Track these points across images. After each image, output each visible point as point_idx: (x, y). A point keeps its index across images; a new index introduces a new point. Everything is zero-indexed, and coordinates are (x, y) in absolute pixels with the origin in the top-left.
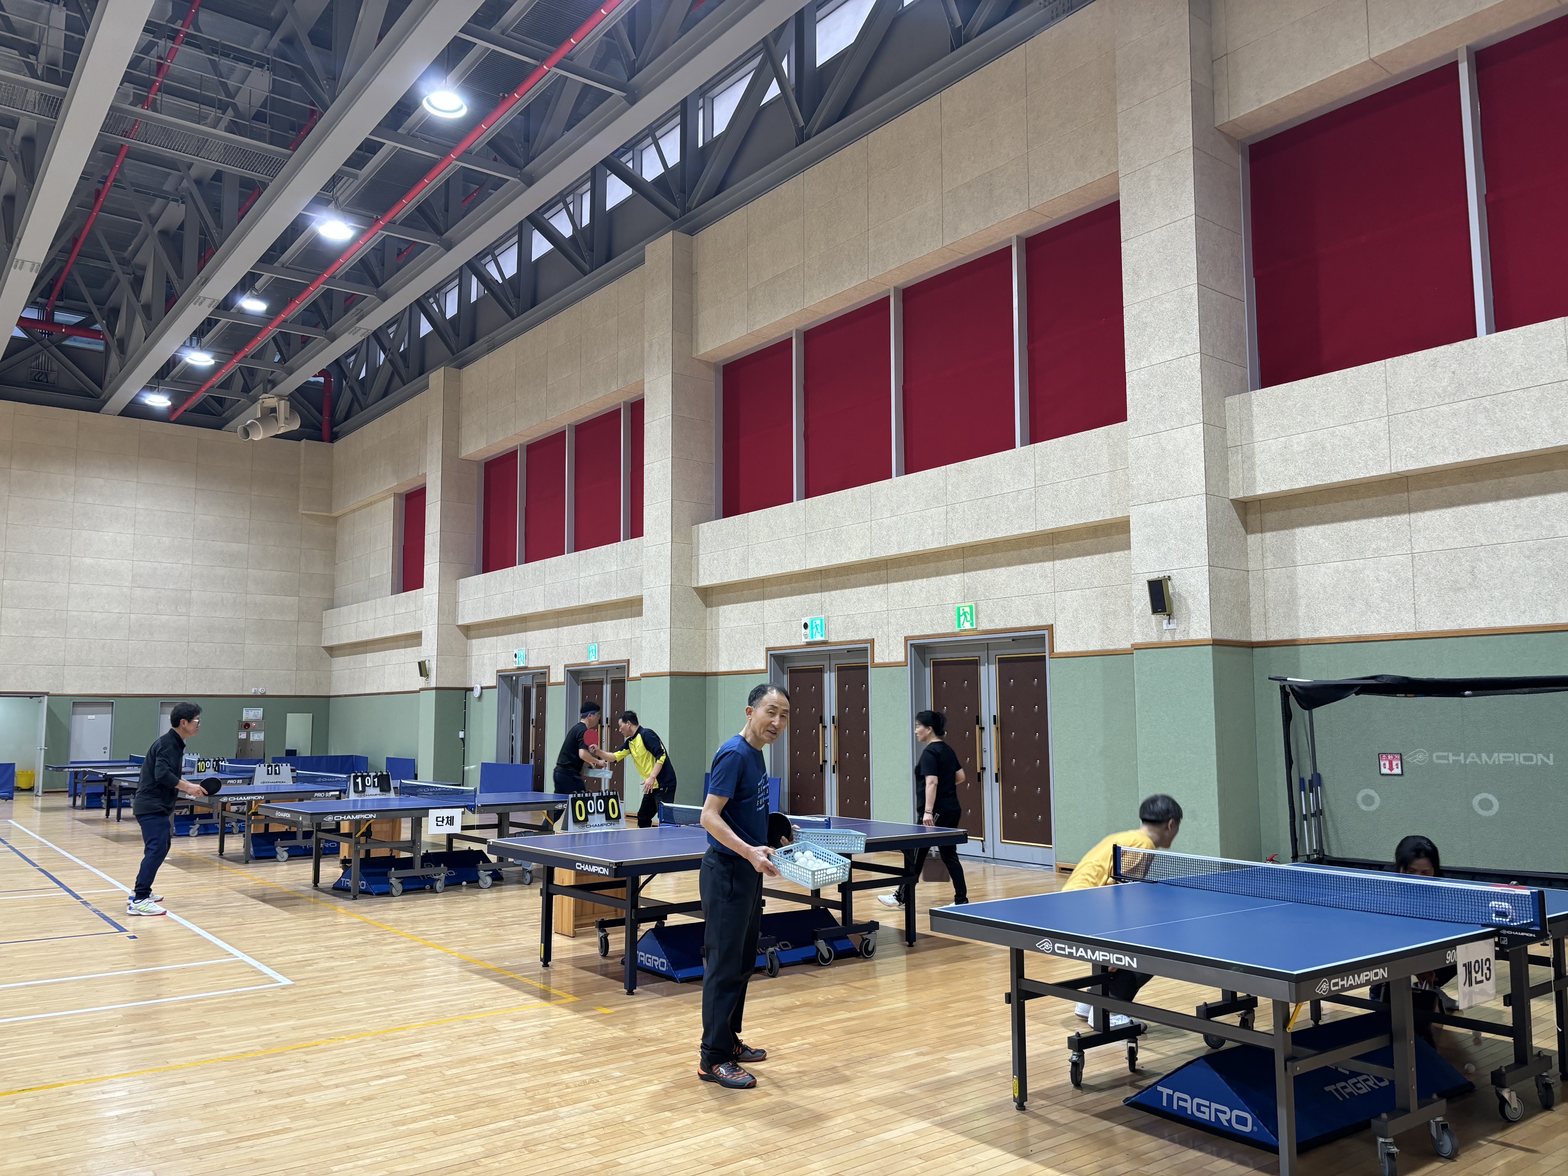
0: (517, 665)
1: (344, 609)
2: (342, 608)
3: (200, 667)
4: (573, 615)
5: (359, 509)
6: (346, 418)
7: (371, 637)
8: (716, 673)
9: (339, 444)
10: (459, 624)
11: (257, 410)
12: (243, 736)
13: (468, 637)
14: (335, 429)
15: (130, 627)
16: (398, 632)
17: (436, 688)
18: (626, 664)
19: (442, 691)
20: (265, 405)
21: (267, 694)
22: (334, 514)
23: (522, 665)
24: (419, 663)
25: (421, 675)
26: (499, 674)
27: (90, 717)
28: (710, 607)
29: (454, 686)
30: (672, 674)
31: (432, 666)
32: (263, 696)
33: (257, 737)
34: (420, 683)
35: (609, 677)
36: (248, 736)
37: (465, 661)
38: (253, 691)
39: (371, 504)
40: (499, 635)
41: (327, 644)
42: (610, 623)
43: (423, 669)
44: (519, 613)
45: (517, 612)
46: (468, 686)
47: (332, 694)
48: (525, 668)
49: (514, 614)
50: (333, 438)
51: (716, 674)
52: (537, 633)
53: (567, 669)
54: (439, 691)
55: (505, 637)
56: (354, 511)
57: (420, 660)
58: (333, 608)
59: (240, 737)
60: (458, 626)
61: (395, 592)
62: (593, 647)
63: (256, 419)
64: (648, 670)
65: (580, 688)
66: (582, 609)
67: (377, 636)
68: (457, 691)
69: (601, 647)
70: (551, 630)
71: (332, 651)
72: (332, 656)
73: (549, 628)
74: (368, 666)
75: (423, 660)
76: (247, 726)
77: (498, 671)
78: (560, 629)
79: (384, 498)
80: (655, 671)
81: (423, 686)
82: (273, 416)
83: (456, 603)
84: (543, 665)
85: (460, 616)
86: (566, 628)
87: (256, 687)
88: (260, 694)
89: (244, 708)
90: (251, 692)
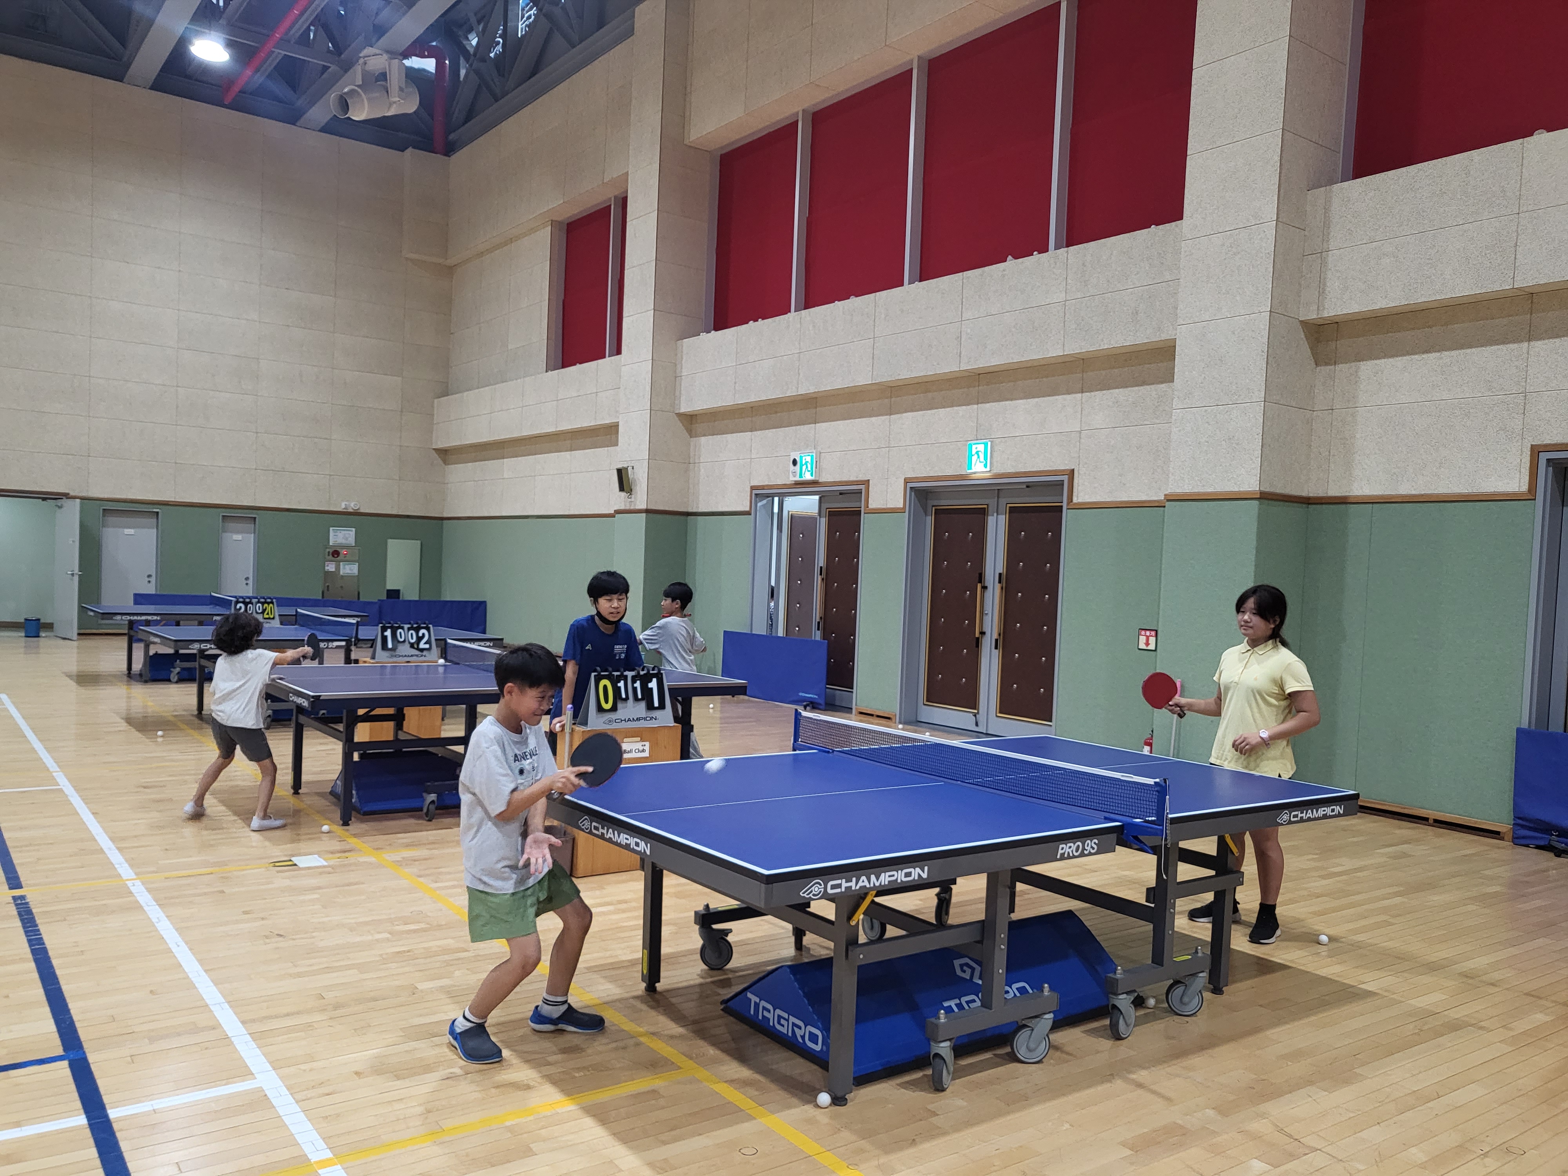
0: (798, 478)
1: (469, 396)
2: (465, 394)
3: (273, 468)
4: (927, 391)
5: (490, 251)
6: (467, 119)
7: (516, 434)
8: (1346, 497)
9: (457, 157)
10: (682, 410)
11: (357, 74)
12: (331, 567)
13: (692, 433)
14: (452, 137)
15: (177, 407)
16: (565, 426)
17: (647, 511)
18: (1065, 478)
19: (655, 516)
20: (368, 68)
21: (363, 510)
22: (450, 262)
23: (808, 477)
24: (620, 472)
25: (622, 489)
26: (754, 492)
27: (127, 531)
28: (1327, 364)
29: (671, 509)
30: (1265, 497)
31: (640, 477)
32: (356, 513)
33: (350, 569)
34: (619, 500)
35: (1003, 501)
36: (338, 568)
37: (687, 470)
38: (343, 506)
39: (511, 241)
40: (756, 430)
41: (440, 445)
42: (1021, 404)
43: (624, 481)
44: (813, 390)
45: (806, 388)
46: (690, 510)
47: (445, 515)
48: (814, 483)
49: (802, 391)
50: (449, 150)
51: (1343, 501)
52: (841, 425)
53: (910, 485)
54: (650, 515)
55: (770, 433)
56: (481, 254)
57: (620, 466)
58: (448, 395)
59: (327, 568)
60: (679, 415)
61: (551, 367)
62: (981, 447)
63: (358, 86)
64: (1186, 488)
65: (930, 521)
66: (949, 380)
67: (526, 432)
68: (677, 517)
69: (996, 448)
70: (874, 419)
71: (446, 455)
72: (446, 462)
73: (870, 416)
74: (506, 476)
75: (625, 466)
76: (336, 553)
77: (753, 488)
78: (892, 416)
79: (533, 230)
80: (1210, 490)
81: (622, 507)
82: (382, 85)
83: (676, 377)
84: (853, 478)
85: (683, 398)
86: (909, 415)
87: (347, 501)
88: (352, 511)
89: (331, 529)
90: (341, 507)
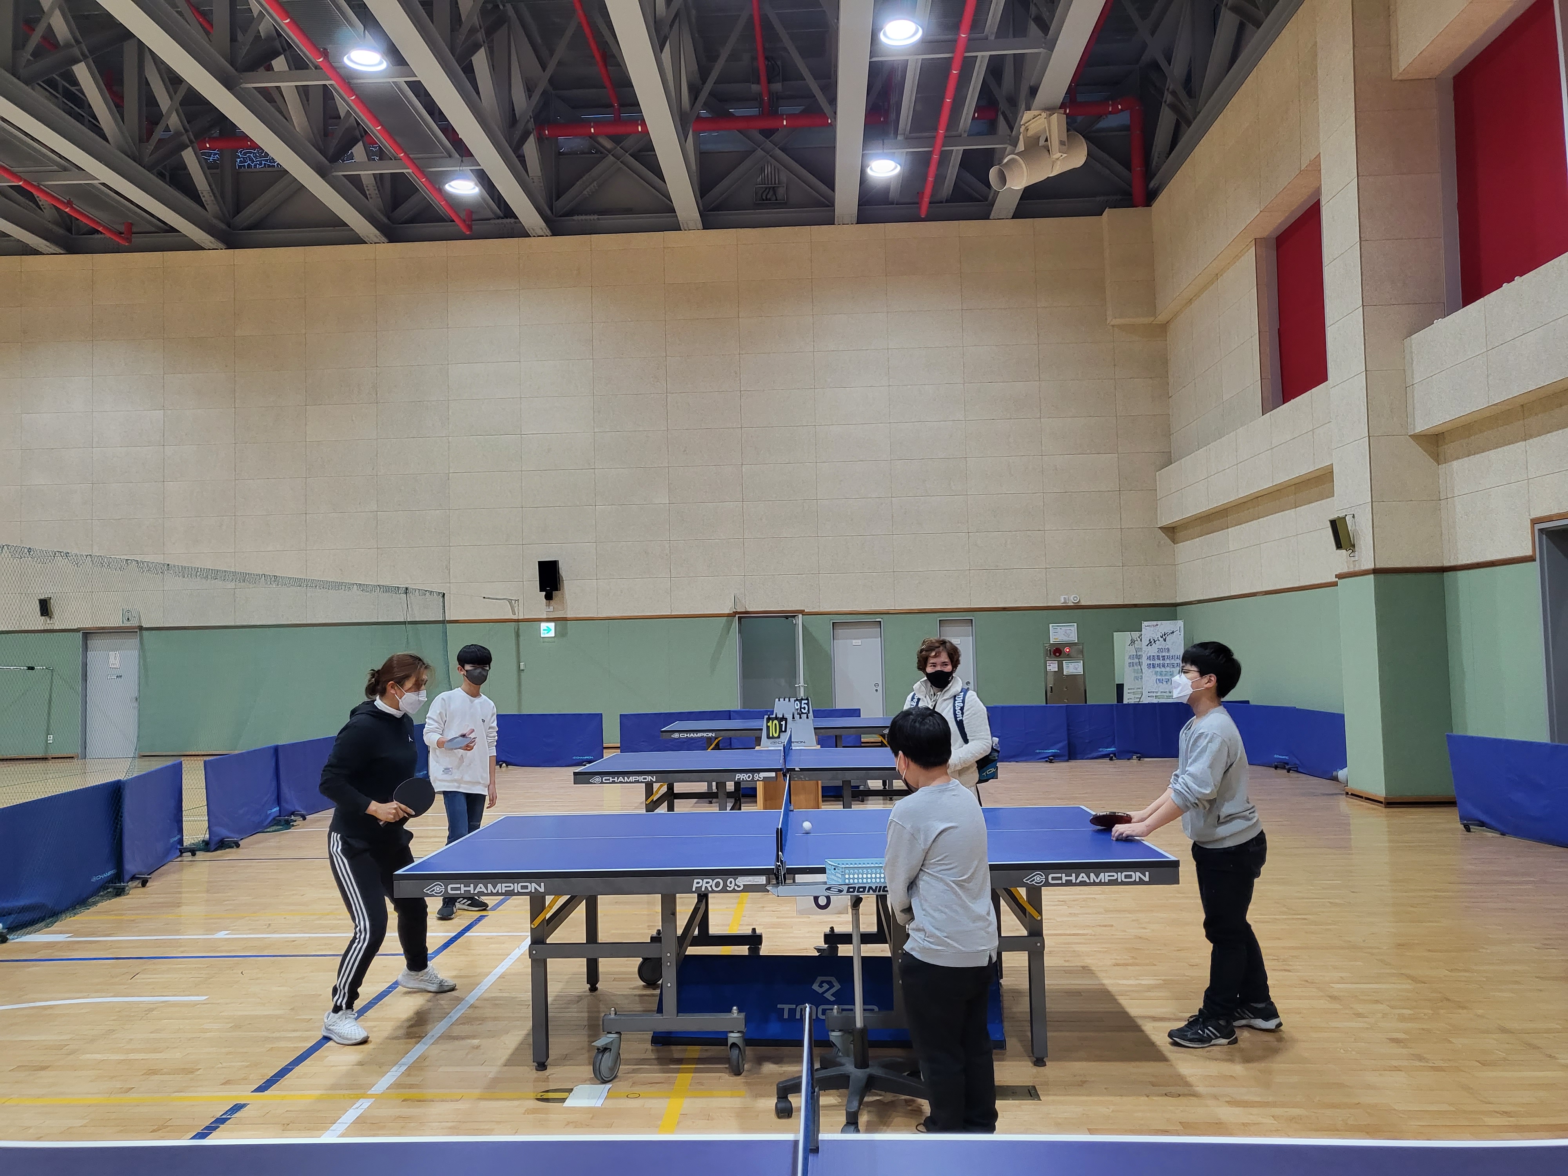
1: (1187, 461)
2: (1184, 460)
5: (1197, 295)
9: (1158, 203)
12: (1053, 667)
13: (1439, 459)
14: (1152, 185)
15: (892, 517)
17: (1376, 571)
19: (1389, 576)
21: (1083, 603)
24: (1333, 523)
25: (1339, 546)
26: (1533, 527)
27: (855, 642)
29: (1413, 565)
31: (1361, 526)
32: (1078, 607)
33: (1073, 668)
34: (1338, 563)
36: (1061, 667)
37: (1437, 509)
38: (1063, 601)
39: (1217, 277)
41: (1166, 522)
43: (1341, 535)
46: (1445, 564)
47: (1179, 601)
50: (1149, 198)
54: (1382, 577)
55: (1553, 438)
56: (1190, 302)
57: (1333, 516)
58: (1170, 464)
59: (1049, 668)
60: (1416, 437)
61: (1266, 408)
63: (1017, 154)
68: (1424, 575)
74: (1232, 548)
75: (1340, 516)
76: (1057, 652)
77: (1530, 522)
79: (1237, 257)
81: (1344, 569)
82: (1043, 146)
83: (1406, 388)
85: (1418, 413)
87: (1067, 595)
88: (1072, 604)
89: (1051, 625)
90: (1060, 602)
